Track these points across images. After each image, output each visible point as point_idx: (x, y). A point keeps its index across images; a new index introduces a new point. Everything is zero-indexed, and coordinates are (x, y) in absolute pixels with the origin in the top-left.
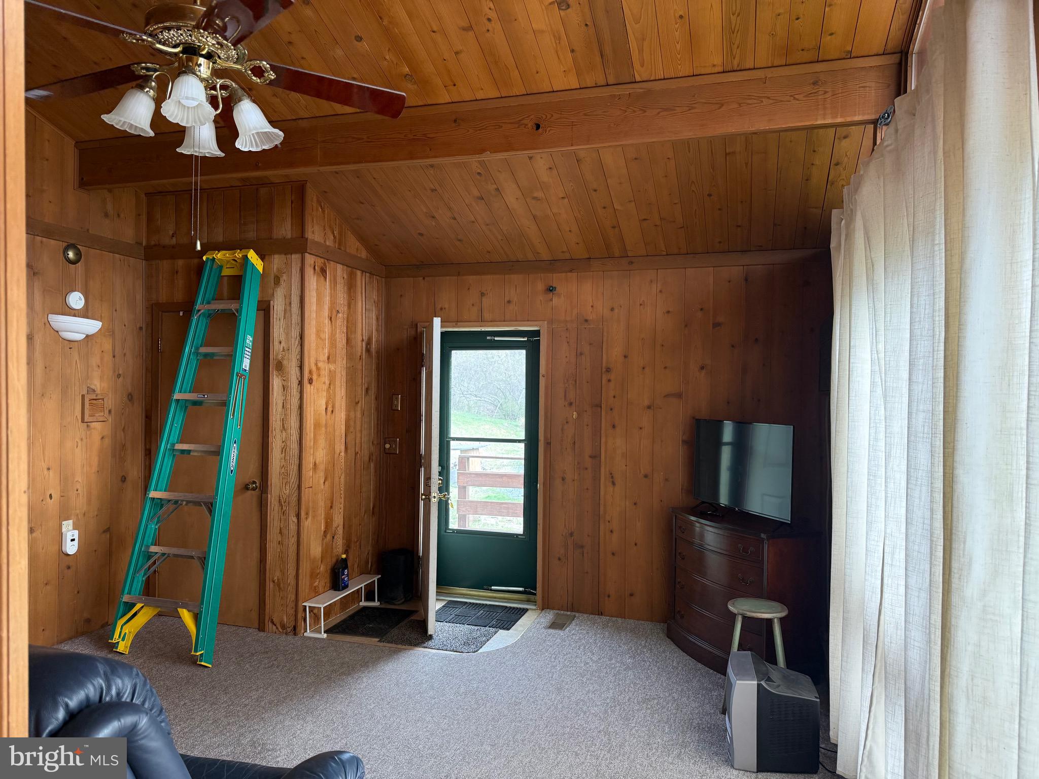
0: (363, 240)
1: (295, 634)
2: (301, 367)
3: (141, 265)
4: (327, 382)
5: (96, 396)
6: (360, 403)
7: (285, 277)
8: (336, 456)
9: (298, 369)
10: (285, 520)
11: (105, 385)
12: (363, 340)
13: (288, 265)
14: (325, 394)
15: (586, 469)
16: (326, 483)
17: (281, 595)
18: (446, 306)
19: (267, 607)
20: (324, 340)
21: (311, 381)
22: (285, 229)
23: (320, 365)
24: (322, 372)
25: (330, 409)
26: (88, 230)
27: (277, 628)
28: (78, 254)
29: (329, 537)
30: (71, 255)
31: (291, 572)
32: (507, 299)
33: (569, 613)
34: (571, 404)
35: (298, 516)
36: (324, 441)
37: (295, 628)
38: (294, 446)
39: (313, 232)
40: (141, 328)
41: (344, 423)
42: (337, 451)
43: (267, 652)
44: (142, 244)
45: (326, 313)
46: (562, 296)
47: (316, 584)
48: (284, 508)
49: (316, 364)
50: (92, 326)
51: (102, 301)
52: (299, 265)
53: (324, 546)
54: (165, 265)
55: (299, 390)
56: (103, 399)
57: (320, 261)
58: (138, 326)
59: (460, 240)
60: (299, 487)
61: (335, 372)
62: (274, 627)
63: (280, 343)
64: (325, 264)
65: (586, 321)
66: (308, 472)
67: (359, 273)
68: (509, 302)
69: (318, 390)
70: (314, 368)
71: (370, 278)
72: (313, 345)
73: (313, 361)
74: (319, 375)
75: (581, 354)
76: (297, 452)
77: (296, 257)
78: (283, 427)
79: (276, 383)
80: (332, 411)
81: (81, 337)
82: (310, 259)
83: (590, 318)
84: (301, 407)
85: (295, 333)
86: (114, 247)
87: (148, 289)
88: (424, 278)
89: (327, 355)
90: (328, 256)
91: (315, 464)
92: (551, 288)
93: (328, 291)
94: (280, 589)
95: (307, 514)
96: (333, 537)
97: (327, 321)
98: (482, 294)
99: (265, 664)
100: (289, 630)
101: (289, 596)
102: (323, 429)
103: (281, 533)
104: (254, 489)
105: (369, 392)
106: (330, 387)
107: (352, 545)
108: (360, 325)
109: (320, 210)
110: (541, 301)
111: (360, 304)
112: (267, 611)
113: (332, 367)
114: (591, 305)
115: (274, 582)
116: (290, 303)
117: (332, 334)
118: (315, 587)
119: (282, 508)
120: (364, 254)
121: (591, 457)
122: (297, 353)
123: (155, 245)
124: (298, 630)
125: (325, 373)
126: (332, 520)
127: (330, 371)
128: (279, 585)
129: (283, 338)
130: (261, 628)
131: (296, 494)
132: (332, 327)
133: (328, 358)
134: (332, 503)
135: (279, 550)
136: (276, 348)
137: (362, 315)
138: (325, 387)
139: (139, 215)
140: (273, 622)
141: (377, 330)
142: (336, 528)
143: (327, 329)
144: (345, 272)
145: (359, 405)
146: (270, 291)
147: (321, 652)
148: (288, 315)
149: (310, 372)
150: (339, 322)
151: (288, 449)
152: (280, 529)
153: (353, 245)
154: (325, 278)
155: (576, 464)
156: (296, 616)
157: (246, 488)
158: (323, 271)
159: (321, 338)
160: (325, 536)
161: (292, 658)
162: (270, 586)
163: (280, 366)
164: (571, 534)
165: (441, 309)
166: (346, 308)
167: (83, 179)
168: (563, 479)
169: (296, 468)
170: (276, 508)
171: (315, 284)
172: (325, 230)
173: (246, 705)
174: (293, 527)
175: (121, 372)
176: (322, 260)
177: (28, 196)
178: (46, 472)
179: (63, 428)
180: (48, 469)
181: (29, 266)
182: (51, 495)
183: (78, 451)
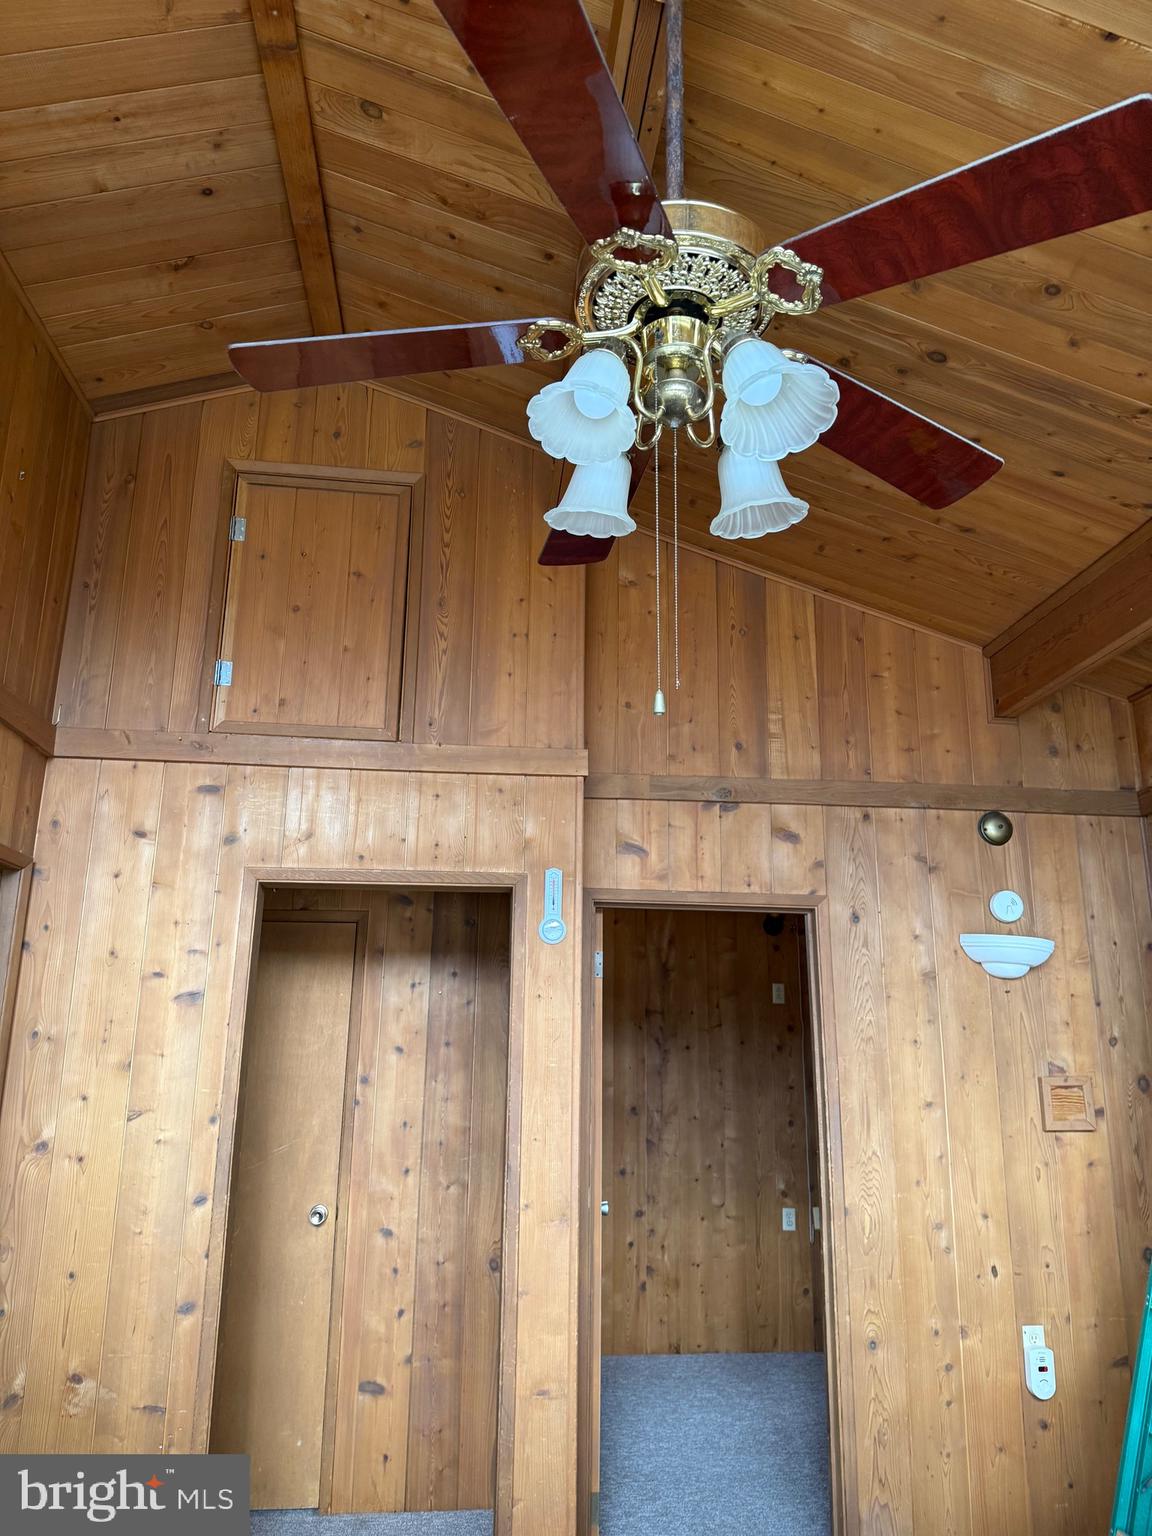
3: (1135, 826)
5: (1067, 1080)
11: (1084, 1058)
26: (1021, 784)
28: (1007, 827)
30: (992, 829)
44: (1132, 789)
50: (1036, 949)
51: (1062, 902)
56: (1082, 1088)
58: (1144, 943)
81: (1018, 970)
175: (1116, 1034)
177: (909, 750)
178: (980, 1222)
179: (1006, 1139)
180: (985, 1217)
181: (920, 858)
182: (994, 1269)
183: (1041, 1187)
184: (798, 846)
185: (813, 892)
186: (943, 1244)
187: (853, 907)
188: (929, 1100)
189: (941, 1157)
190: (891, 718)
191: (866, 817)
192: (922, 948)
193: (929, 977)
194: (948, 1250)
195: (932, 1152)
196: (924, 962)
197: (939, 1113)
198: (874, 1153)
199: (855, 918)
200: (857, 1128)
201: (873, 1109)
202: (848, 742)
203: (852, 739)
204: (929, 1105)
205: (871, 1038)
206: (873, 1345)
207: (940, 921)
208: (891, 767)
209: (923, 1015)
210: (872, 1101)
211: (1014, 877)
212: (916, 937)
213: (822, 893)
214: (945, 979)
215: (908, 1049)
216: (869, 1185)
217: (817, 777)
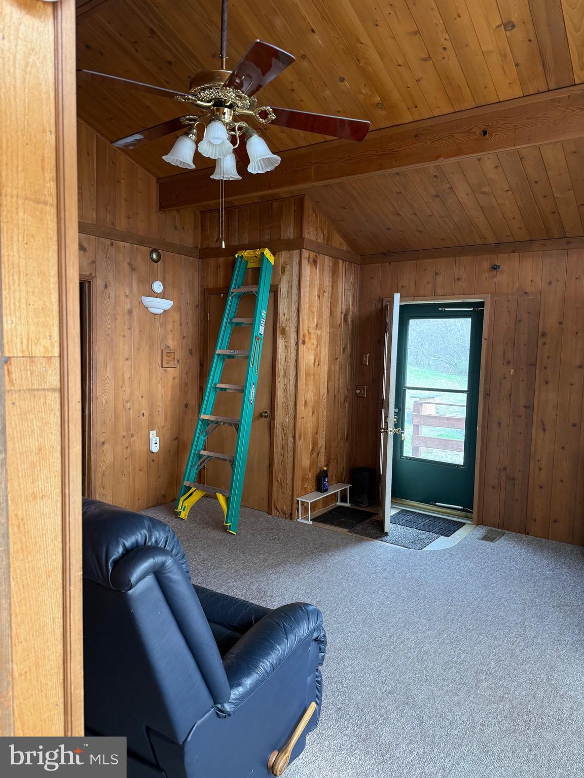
0: (345, 236)
1: (291, 519)
2: (298, 332)
3: (197, 262)
4: (316, 343)
5: (170, 351)
6: (339, 358)
7: (288, 267)
8: (321, 397)
9: (295, 334)
10: (285, 439)
11: (175, 343)
12: (342, 312)
13: (291, 258)
14: (313, 352)
15: (520, 416)
16: (314, 415)
17: (283, 491)
18: (407, 285)
19: (274, 498)
20: (313, 313)
21: (304, 343)
22: (289, 233)
23: (311, 330)
24: (312, 336)
25: (317, 363)
26: (165, 239)
27: (280, 513)
28: (159, 256)
29: (315, 454)
30: (154, 256)
31: (289, 476)
32: (457, 277)
33: (500, 530)
34: (509, 363)
35: (294, 437)
36: (312, 386)
37: (291, 514)
38: (292, 388)
39: (309, 233)
40: (197, 306)
41: (326, 373)
42: (322, 394)
43: (272, 529)
44: (197, 248)
45: (316, 292)
46: (505, 273)
47: (306, 486)
48: (285, 431)
49: (308, 330)
50: (167, 304)
51: (173, 287)
52: (298, 258)
53: (312, 460)
54: (212, 262)
55: (296, 349)
56: (174, 353)
57: (313, 254)
58: (196, 304)
59: (419, 231)
60: (295, 417)
61: (321, 336)
62: (278, 512)
63: (284, 315)
64: (316, 256)
65: (526, 293)
66: (300, 407)
67: (341, 262)
68: (458, 279)
69: (308, 349)
70: (306, 333)
71: (349, 265)
72: (306, 316)
73: (305, 327)
74: (310, 338)
75: (520, 321)
76: (293, 392)
77: (296, 253)
78: (285, 375)
79: (281, 343)
80: (319, 365)
81: (160, 311)
82: (306, 253)
83: (529, 290)
84: (297, 361)
85: (294, 307)
86: (181, 250)
87: (202, 279)
88: (390, 264)
89: (315, 324)
90: (319, 250)
91: (306, 401)
92: (496, 267)
93: (317, 277)
94: (282, 486)
95: (300, 436)
96: (318, 454)
97: (316, 299)
98: (437, 274)
99: (270, 537)
100: (287, 515)
101: (288, 492)
102: (312, 377)
103: (282, 448)
104: (266, 417)
105: (346, 351)
106: (317, 347)
107: (332, 462)
108: (340, 301)
109: (314, 216)
110: (486, 277)
111: (341, 285)
112: (273, 501)
113: (319, 332)
114: (531, 279)
115: (278, 481)
116: (292, 286)
117: (320, 307)
118: (305, 488)
119: (284, 431)
120: (345, 247)
121: (524, 407)
122: (295, 322)
123: (206, 248)
124: (293, 516)
125: (314, 336)
126: (317, 442)
127: (318, 335)
128: (281, 484)
129: (286, 312)
130: (269, 512)
131: (293, 422)
132: (320, 303)
133: (317, 326)
134: (317, 430)
135: (281, 460)
136: (282, 319)
137: (342, 294)
138: (314, 347)
139: (196, 227)
140: (277, 509)
141: (353, 305)
142: (320, 448)
143: (316, 305)
144: (331, 262)
145: (338, 360)
146: (279, 278)
147: (307, 533)
148: (290, 294)
149: (304, 336)
150: (325, 299)
151: (288, 390)
152: (283, 445)
153: (338, 241)
154: (316, 267)
155: (511, 412)
156: (292, 506)
157: (261, 416)
158: (315, 262)
159: (312, 311)
160: (313, 453)
161: (288, 535)
162: (275, 484)
163: (283, 332)
164: (505, 469)
165: (402, 287)
166: (330, 289)
167: (161, 204)
168: (499, 424)
169: (293, 403)
170: (280, 430)
171: (309, 271)
172: (317, 231)
173: (256, 563)
174: (291, 445)
175: (185, 335)
176: (315, 253)
177: (129, 217)
178: (140, 399)
179: (150, 371)
180: (142, 397)
181: (130, 264)
182: (143, 414)
183: (159, 386)
184: (86, 253)
185: (91, 274)
186: (128, 407)
187: (105, 282)
188: (127, 357)
189: (130, 378)
190: (123, 202)
191: (112, 244)
192: (128, 300)
193: (130, 312)
194: (130, 409)
195: (127, 376)
196: (128, 306)
197: (130, 362)
198: (108, 377)
199: (106, 287)
200: (102, 368)
201: (108, 361)
202: (107, 209)
203: (108, 208)
204: (127, 359)
205: (109, 334)
206: (104, 443)
207: (135, 290)
208: (122, 224)
209: (127, 326)
210: (108, 358)
211: (160, 276)
212: (127, 296)
213: (94, 275)
214: (135, 313)
215: (121, 338)
216: (106, 388)
217: (95, 223)
